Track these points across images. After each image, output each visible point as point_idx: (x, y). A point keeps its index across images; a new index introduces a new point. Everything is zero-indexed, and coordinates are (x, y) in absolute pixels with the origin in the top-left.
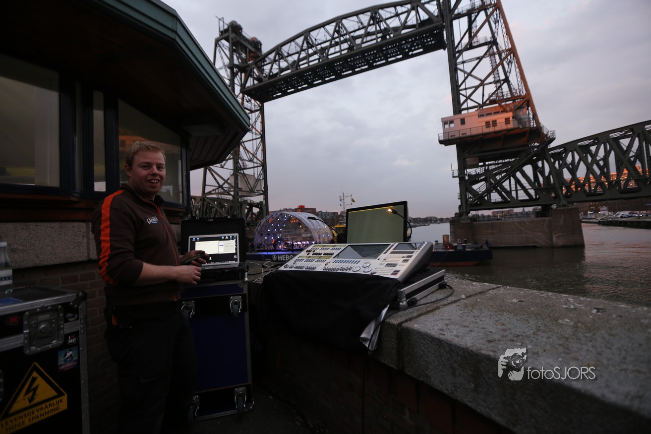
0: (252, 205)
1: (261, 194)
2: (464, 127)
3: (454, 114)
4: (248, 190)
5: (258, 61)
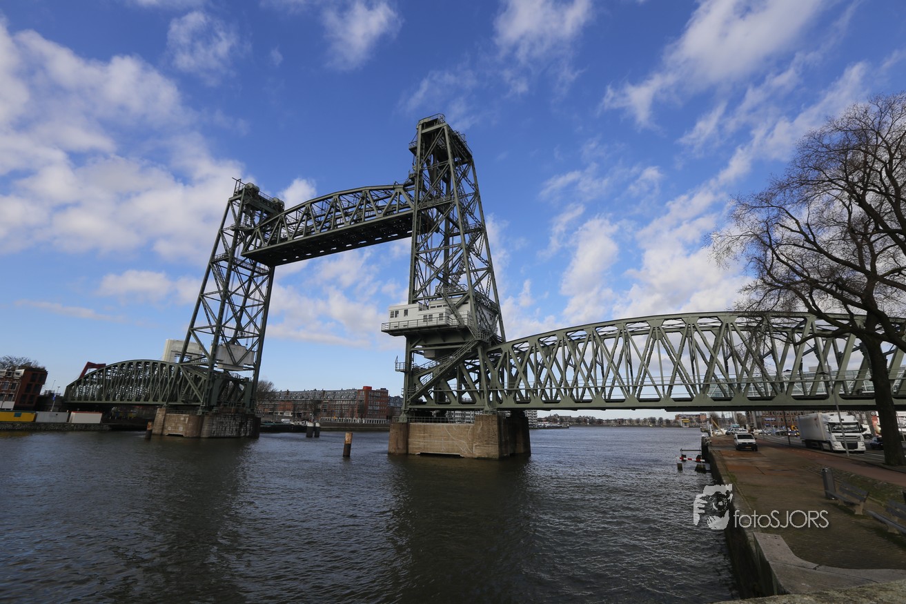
0: (237, 381)
1: (250, 369)
2: (407, 318)
3: (409, 303)
4: (232, 363)
5: (263, 226)
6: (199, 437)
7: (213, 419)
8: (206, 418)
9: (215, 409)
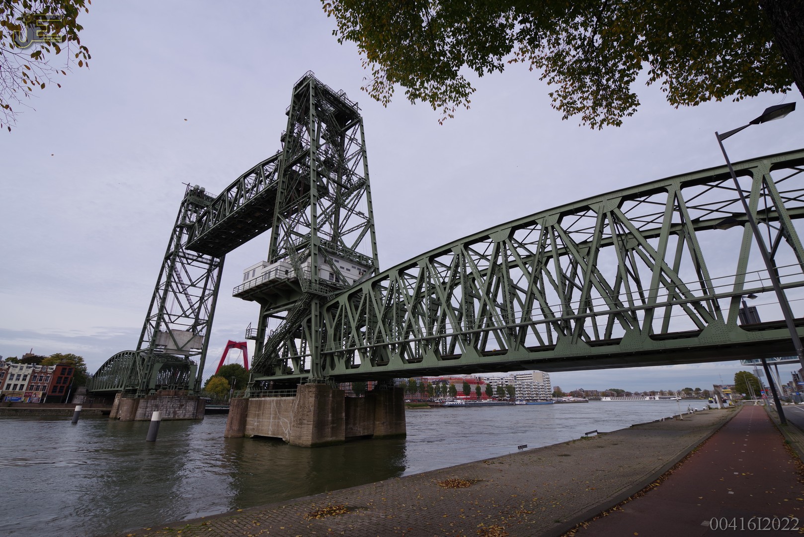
1: (199, 353)
5: (200, 220)
6: (132, 421)
7: (147, 402)
8: (141, 401)
9: (152, 391)
